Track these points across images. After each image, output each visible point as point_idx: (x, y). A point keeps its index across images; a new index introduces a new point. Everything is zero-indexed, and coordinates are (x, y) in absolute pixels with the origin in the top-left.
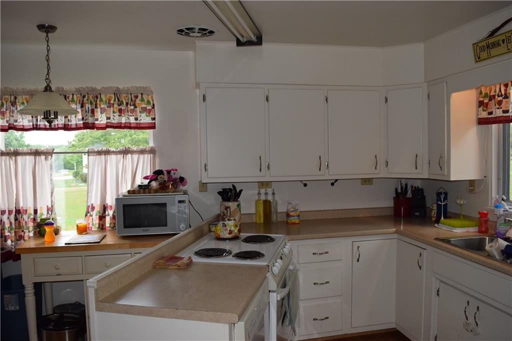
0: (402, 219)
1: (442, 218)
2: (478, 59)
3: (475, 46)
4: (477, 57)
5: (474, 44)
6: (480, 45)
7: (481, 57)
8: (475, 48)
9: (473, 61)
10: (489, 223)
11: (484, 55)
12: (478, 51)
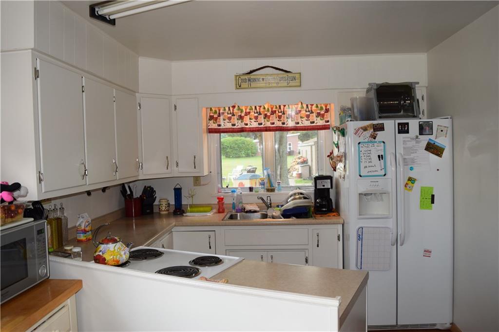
0: (134, 218)
1: (189, 208)
2: (239, 87)
3: (238, 77)
4: (238, 86)
5: (236, 76)
6: (243, 77)
7: (242, 85)
8: (237, 79)
9: (234, 87)
10: (224, 205)
11: (244, 85)
12: (240, 81)
